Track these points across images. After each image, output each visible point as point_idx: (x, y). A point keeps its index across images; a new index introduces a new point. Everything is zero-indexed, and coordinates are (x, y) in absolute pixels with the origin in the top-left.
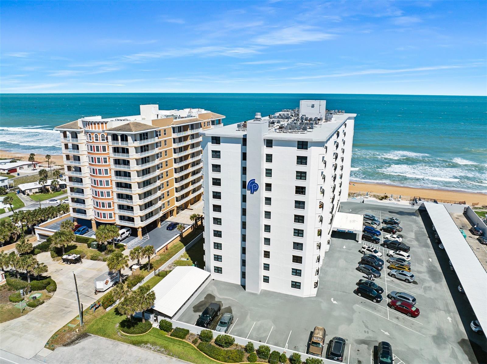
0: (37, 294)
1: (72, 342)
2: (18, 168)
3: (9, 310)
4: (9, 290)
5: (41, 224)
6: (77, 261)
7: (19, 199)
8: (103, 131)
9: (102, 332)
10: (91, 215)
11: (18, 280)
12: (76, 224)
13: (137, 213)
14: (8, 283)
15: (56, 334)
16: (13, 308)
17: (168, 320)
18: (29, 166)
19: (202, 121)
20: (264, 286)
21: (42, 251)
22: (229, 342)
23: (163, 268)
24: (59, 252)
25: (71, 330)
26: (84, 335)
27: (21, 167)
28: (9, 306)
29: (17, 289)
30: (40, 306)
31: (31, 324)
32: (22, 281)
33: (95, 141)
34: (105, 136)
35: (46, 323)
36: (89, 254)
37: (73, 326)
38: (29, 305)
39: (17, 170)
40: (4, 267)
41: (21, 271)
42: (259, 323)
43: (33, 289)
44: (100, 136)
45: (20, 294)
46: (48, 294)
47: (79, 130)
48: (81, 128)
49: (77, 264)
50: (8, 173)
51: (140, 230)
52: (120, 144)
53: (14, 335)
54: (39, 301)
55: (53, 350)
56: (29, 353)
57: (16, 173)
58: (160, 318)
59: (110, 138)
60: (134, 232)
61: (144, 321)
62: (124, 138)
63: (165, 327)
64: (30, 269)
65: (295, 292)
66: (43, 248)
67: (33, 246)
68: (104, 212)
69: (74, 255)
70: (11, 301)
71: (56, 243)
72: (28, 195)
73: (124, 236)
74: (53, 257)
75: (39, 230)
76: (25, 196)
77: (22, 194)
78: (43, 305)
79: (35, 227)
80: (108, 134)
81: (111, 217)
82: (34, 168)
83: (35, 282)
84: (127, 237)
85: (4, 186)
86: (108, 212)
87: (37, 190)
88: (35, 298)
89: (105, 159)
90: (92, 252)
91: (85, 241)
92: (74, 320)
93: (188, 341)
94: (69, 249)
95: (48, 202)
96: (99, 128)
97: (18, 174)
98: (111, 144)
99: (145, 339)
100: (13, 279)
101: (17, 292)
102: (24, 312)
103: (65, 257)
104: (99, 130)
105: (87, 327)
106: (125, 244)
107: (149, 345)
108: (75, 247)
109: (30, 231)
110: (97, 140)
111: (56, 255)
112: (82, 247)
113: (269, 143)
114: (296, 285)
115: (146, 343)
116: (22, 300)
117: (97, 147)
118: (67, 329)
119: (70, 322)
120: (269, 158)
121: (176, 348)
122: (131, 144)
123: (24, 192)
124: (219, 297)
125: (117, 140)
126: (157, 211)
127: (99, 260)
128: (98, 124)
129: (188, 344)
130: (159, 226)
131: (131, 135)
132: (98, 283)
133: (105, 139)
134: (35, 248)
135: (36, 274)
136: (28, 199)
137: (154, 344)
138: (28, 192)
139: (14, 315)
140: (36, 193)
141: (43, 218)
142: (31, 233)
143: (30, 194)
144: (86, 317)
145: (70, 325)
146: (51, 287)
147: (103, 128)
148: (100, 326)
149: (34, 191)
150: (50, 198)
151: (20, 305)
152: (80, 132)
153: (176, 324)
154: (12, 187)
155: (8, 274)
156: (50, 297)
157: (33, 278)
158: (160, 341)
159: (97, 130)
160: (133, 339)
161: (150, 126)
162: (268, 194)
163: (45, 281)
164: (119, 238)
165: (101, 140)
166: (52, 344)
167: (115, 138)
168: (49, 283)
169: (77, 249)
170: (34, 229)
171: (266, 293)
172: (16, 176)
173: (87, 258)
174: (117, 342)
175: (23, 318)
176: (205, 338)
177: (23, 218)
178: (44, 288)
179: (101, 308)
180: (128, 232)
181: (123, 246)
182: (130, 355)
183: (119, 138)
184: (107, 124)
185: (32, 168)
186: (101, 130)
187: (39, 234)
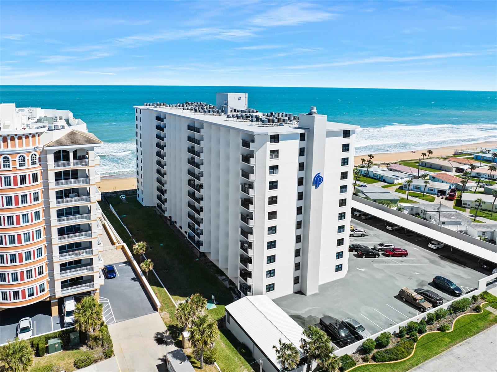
8: (35, 149)
33: (18, 168)
34: (38, 156)
44: (28, 158)
52: (71, 165)
65: (337, 276)
81: (42, 290)
86: (39, 284)
96: (28, 144)
98: (52, 167)
104: (28, 148)
110: (22, 165)
117: (22, 178)
125: (66, 159)
127: (96, 361)
128: (27, 137)
133: (37, 161)
147: (34, 143)
159: (24, 147)
165: (30, 163)
183: (71, 155)
184: (40, 137)
186: (31, 147)
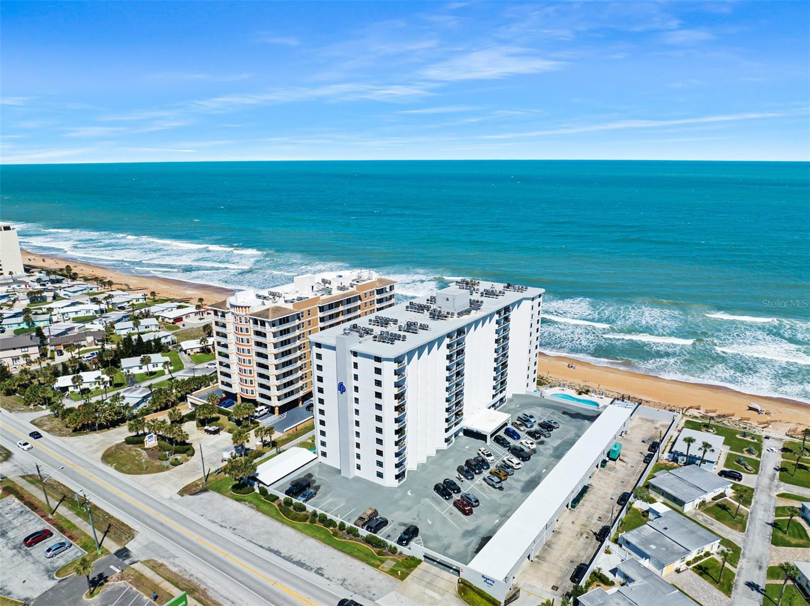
0: (179, 457)
1: (196, 493)
2: (185, 316)
3: (157, 466)
4: (159, 450)
5: (194, 393)
6: (216, 432)
7: (180, 359)
8: (246, 314)
9: (218, 490)
10: (236, 389)
11: (166, 444)
12: (224, 395)
13: (274, 393)
14: (159, 445)
15: (186, 487)
16: (161, 465)
17: (265, 487)
18: (196, 314)
19: (361, 293)
20: (357, 473)
21: (190, 420)
22: (303, 509)
23: (283, 448)
24: (202, 423)
25: (197, 485)
26: (204, 490)
27: (187, 316)
28: (158, 463)
29: (165, 451)
30: (179, 466)
31: (171, 477)
32: (169, 445)
33: (239, 323)
34: (248, 320)
35: (181, 478)
36: (228, 427)
37: (199, 483)
38: (171, 464)
39: (183, 319)
40: (157, 432)
41: (168, 436)
42: (334, 500)
43: (176, 452)
44: (243, 319)
45: (166, 455)
46: (187, 457)
47: (226, 311)
48: (228, 309)
49: (216, 435)
50: (173, 323)
51: (277, 409)
52: (259, 328)
53: (159, 483)
54: (179, 462)
55: (182, 496)
56: (166, 495)
57: (182, 323)
58: (261, 485)
59: (251, 321)
60: (272, 410)
61: (249, 486)
62: (263, 324)
63: (264, 492)
64: (175, 436)
65: (378, 480)
66: (191, 417)
67: (183, 414)
68: (247, 388)
69: (214, 427)
70: (159, 459)
71: (199, 415)
72: (189, 354)
73: (262, 413)
74: (198, 426)
75: (191, 399)
76: (185, 356)
77: (183, 353)
78: (182, 465)
79: (188, 395)
80: (250, 318)
81: (252, 393)
82: (202, 317)
83: (179, 446)
84: (266, 414)
85: (167, 343)
86: (251, 389)
87: (198, 350)
88: (176, 459)
89: (248, 339)
90: (230, 425)
91: (227, 414)
92: (201, 479)
93: (275, 504)
94: (210, 421)
95: (207, 366)
97: (184, 325)
98: (252, 327)
99: (246, 498)
100: (163, 443)
101: (164, 453)
102: (167, 468)
103: (206, 427)
105: (208, 485)
106: (259, 421)
107: (247, 503)
108: (218, 419)
109: (183, 399)
110: (241, 322)
111: (200, 425)
112: (223, 419)
113: (355, 354)
114: (380, 475)
115: (245, 501)
116: (166, 460)
117: (241, 328)
118: (195, 485)
119: (198, 480)
120: (356, 365)
121: (265, 507)
122: (268, 330)
123: (185, 352)
124: (316, 476)
125: (257, 324)
126: (297, 390)
128: (242, 307)
129: (274, 506)
130: (300, 405)
131: (268, 322)
132: (224, 453)
133: (248, 322)
134: (184, 417)
135: (179, 440)
136: (188, 360)
137: (250, 502)
138: (189, 351)
139: (161, 469)
140: (198, 352)
141: (196, 387)
142: (184, 401)
143: (192, 353)
144: (210, 478)
145: (197, 482)
146: (190, 452)
147: (246, 311)
148: (218, 485)
149: (195, 351)
150: (209, 361)
151: (165, 463)
152: (227, 313)
153: (271, 491)
154: (175, 343)
155: (159, 437)
156: (188, 460)
157: (177, 443)
158: (256, 501)
159: (241, 313)
160: (238, 497)
161: (290, 310)
162: (355, 395)
163: (186, 447)
164: (256, 414)
165: (244, 322)
166: (182, 492)
167: (256, 322)
168: (189, 449)
169: (219, 422)
170: (186, 397)
171: (357, 479)
172: (182, 327)
173: (225, 431)
174: (225, 497)
175: (166, 473)
176: (288, 503)
177: (177, 387)
178: (184, 452)
179: (223, 473)
180: (267, 410)
181: (258, 423)
182: (231, 507)
183: (259, 322)
184: (250, 309)
185: (198, 317)
186: (244, 313)
187: (191, 403)
